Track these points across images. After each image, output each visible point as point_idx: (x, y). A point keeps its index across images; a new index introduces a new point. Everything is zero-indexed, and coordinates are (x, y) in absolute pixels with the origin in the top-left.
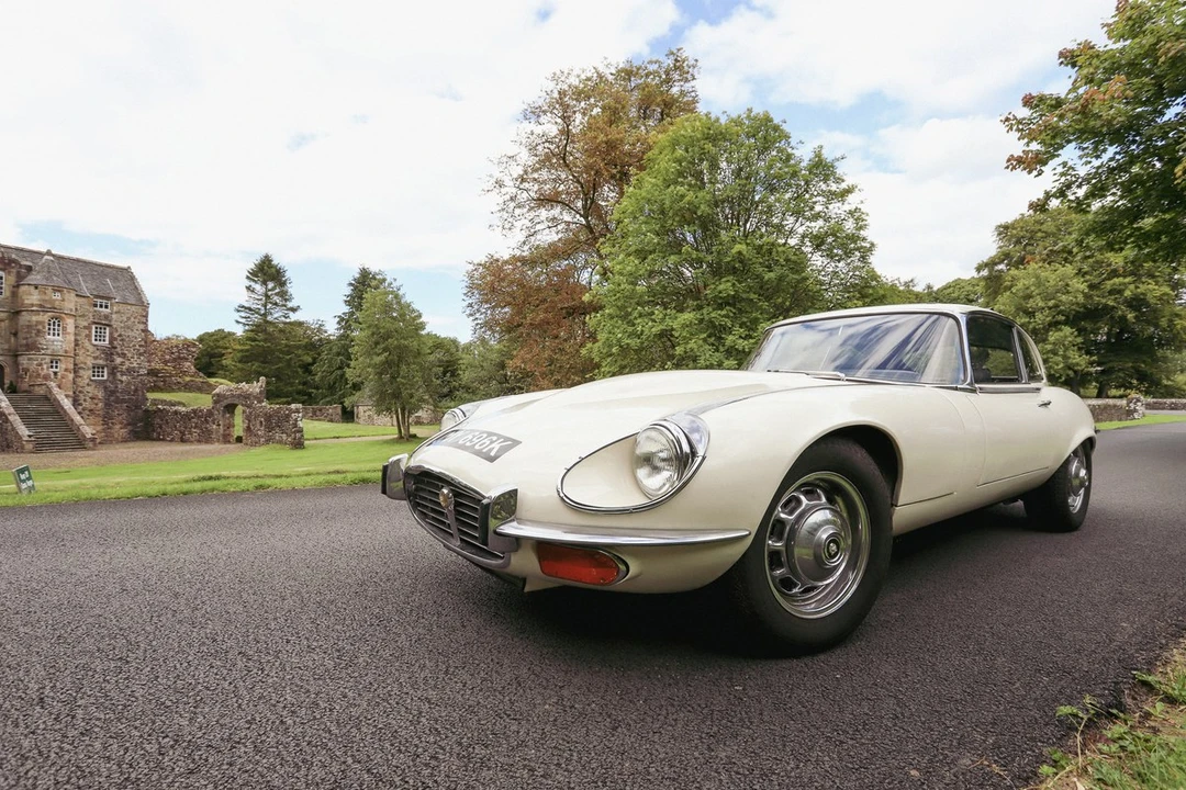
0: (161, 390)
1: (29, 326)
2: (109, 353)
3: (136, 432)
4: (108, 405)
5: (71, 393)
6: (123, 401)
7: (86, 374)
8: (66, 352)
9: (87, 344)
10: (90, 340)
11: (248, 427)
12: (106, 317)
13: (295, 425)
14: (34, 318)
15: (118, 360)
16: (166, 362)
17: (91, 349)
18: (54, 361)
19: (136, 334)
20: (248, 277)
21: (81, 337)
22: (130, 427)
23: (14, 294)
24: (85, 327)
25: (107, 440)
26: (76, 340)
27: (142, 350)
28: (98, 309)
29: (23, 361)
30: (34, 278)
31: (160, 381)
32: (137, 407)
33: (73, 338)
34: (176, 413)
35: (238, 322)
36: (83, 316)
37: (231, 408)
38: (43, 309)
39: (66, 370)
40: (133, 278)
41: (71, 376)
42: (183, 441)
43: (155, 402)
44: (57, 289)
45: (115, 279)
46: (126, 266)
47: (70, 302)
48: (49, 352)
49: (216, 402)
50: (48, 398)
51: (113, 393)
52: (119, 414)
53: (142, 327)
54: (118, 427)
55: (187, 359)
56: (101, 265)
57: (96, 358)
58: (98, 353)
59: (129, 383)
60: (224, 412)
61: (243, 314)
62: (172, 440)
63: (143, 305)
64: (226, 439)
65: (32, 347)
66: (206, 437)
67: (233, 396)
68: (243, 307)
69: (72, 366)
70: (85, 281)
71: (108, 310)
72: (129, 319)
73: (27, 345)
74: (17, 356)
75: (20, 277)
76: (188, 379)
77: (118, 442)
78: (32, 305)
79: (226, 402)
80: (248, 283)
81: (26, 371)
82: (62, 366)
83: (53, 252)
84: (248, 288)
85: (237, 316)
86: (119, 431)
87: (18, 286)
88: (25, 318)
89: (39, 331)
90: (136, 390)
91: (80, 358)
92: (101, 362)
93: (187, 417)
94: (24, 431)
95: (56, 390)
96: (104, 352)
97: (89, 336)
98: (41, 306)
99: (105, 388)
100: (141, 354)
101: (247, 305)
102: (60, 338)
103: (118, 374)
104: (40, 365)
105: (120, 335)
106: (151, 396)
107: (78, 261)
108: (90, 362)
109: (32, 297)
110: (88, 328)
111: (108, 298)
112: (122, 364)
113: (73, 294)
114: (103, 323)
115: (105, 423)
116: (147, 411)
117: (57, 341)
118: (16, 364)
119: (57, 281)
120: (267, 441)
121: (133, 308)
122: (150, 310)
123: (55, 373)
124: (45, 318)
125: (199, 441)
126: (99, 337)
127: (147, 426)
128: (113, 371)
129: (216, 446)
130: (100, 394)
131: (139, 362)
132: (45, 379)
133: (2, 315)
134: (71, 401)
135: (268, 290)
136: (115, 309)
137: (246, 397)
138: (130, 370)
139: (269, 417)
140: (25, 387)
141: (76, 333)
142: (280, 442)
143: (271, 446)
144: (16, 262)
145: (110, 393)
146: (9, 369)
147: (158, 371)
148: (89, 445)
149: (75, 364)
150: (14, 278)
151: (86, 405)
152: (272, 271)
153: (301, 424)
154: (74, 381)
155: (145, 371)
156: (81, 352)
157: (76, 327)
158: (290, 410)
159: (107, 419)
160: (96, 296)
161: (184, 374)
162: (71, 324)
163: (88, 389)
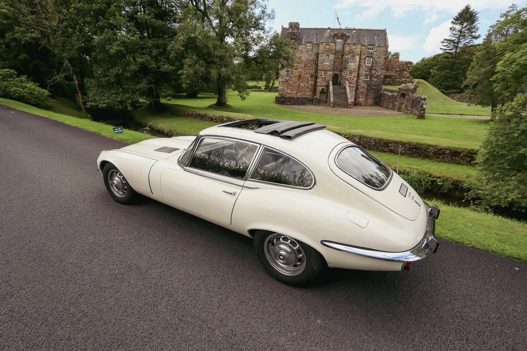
0: (391, 85)
1: (345, 60)
2: (371, 69)
3: (376, 102)
4: (367, 90)
5: (355, 86)
6: (373, 89)
7: (362, 78)
8: (355, 69)
10: (365, 64)
11: (406, 105)
12: (372, 54)
13: (422, 107)
15: (374, 72)
16: (396, 72)
17: (365, 67)
18: (351, 73)
19: (382, 60)
20: (453, 22)
21: (362, 63)
22: (374, 100)
23: (343, 48)
25: (366, 105)
26: (359, 64)
27: (383, 67)
28: (369, 50)
29: (343, 73)
30: (349, 41)
31: (388, 80)
32: (378, 92)
34: (388, 95)
35: (441, 49)
36: (364, 54)
37: (403, 95)
39: (354, 77)
40: (386, 34)
41: (356, 79)
42: (387, 108)
43: (385, 90)
44: (355, 44)
45: (378, 36)
47: (358, 49)
48: (349, 70)
49: (399, 91)
50: (345, 88)
51: (370, 85)
52: (372, 95)
53: (384, 56)
54: (370, 99)
55: (405, 70)
56: (375, 30)
57: (366, 71)
58: (367, 69)
59: (376, 82)
60: (401, 97)
62: (385, 107)
63: (386, 47)
64: (399, 110)
65: (345, 68)
66: (393, 109)
67: (404, 89)
68: (446, 40)
69: (356, 75)
70: (367, 39)
71: (373, 51)
72: (380, 53)
74: (342, 71)
75: (346, 41)
76: (403, 79)
77: (369, 106)
78: (347, 52)
79: (402, 92)
80: (451, 25)
81: (343, 77)
82: (353, 75)
83: (356, 28)
84: (451, 28)
85: (441, 45)
86: (370, 101)
87: (344, 45)
88: (346, 57)
89: (347, 62)
90: (378, 85)
91: (360, 72)
92: (367, 73)
93: (390, 97)
94: (332, 99)
95: (347, 85)
96: (369, 69)
97: (365, 62)
98: (349, 52)
99: (368, 83)
100: (382, 69)
101: (448, 38)
102: (353, 64)
103: (373, 78)
104: (347, 75)
105: (376, 61)
106: (384, 87)
107: (367, 30)
108: (364, 73)
109: (347, 49)
110: (365, 59)
111: (373, 45)
112: (375, 73)
113: (360, 46)
114: (370, 56)
115: (366, 98)
116: (381, 94)
117: (353, 65)
118: (341, 74)
119: (355, 41)
120: (411, 113)
121: (382, 49)
123: (351, 78)
124: (349, 56)
125: (391, 109)
126: (369, 62)
127: (378, 100)
128: (371, 78)
129: (396, 112)
130: (366, 86)
131: (381, 73)
132: (348, 80)
133: (340, 56)
134: (354, 89)
135: (462, 28)
136: (375, 50)
137: (408, 90)
138: (378, 76)
139: (413, 101)
140: (342, 83)
141: (360, 61)
142: (415, 114)
143: (412, 116)
144: (345, 35)
145: (369, 85)
146: (339, 77)
147: (392, 76)
148: (349, 106)
149: (358, 74)
150: (344, 41)
151: (361, 90)
152: (468, 15)
153: (425, 106)
154: (357, 81)
155: (382, 77)
156: (361, 69)
157: (360, 59)
158: (421, 98)
159: (367, 96)
160: (369, 45)
161: (403, 77)
162: (357, 58)
163: (362, 84)
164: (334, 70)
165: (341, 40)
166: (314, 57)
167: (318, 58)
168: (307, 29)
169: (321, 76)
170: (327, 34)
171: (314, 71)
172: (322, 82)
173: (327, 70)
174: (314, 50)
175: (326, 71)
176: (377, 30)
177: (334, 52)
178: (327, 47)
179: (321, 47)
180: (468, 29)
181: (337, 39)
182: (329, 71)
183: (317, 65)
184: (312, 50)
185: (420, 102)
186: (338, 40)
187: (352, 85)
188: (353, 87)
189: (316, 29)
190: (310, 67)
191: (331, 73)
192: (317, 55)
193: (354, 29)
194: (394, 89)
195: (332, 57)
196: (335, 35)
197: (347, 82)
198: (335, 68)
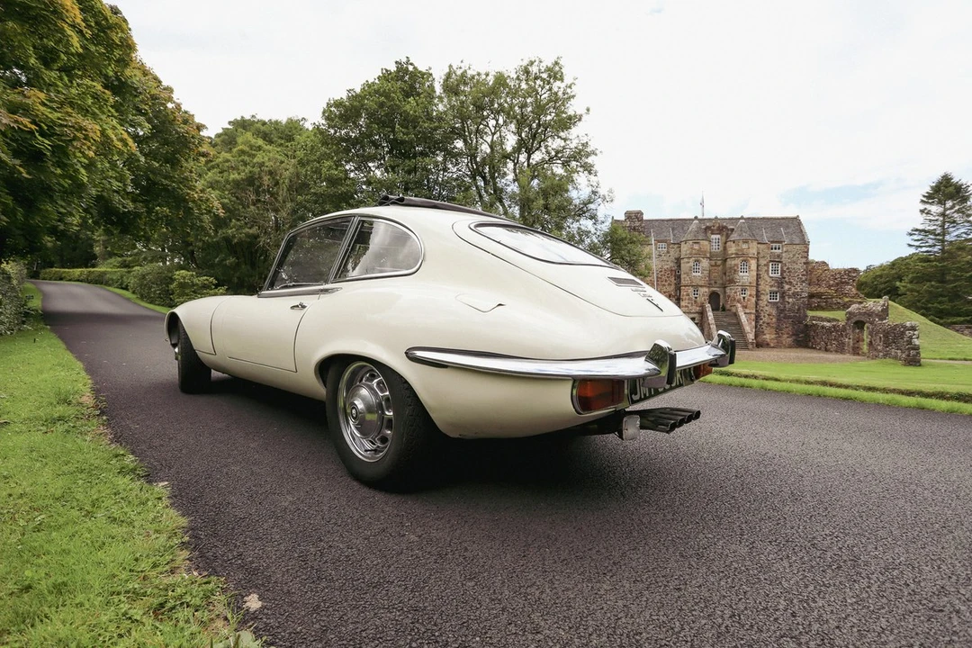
0: (823, 309)
1: (731, 268)
2: (780, 282)
3: (799, 341)
4: (779, 320)
5: (754, 311)
6: (789, 317)
7: (765, 298)
8: (750, 283)
9: (766, 277)
10: (768, 274)
11: (871, 342)
12: (779, 256)
13: (910, 342)
14: (733, 262)
15: (787, 287)
16: (829, 287)
17: (769, 280)
18: (744, 290)
19: (800, 267)
20: (922, 201)
21: (762, 273)
22: (794, 337)
23: (725, 248)
24: (765, 265)
25: (779, 345)
26: (757, 274)
27: (804, 278)
28: (774, 251)
29: (728, 290)
30: (734, 236)
31: (817, 301)
32: (800, 322)
33: (755, 274)
34: (823, 327)
35: (910, 245)
36: (764, 257)
37: (860, 325)
38: (737, 255)
39: (750, 295)
40: (800, 224)
41: (754, 300)
42: (826, 350)
43: (813, 318)
44: (746, 242)
45: (787, 227)
46: (795, 215)
47: (753, 249)
48: (740, 284)
49: (848, 319)
50: (736, 315)
51: (782, 311)
52: (788, 327)
53: (804, 260)
54: (785, 336)
55: (848, 283)
56: (778, 219)
57: (771, 286)
58: (773, 282)
59: (794, 304)
60: (854, 328)
61: (916, 237)
62: (820, 349)
63: (805, 244)
64: (856, 351)
65: (732, 281)
66: (841, 349)
67: (860, 313)
68: (917, 230)
69: (754, 293)
70: (766, 233)
71: (780, 251)
72: (794, 255)
73: (729, 280)
74: (725, 287)
75: (728, 236)
76: (847, 300)
77: (785, 347)
78: (732, 254)
79: (855, 319)
80: (922, 207)
81: (729, 296)
82: (748, 293)
83: (745, 216)
84: (922, 211)
85: (909, 240)
86: (787, 339)
87: (726, 243)
88: (729, 262)
89: (735, 271)
90: (799, 309)
91: (761, 288)
92: (775, 289)
93: (829, 331)
95: (740, 309)
96: (777, 282)
97: (767, 271)
98: (736, 254)
99: (778, 307)
100: (803, 282)
101: (921, 227)
102: (747, 274)
103: (786, 297)
104: (736, 293)
105: (788, 269)
106: (810, 313)
107: (764, 218)
108: (768, 289)
109: (732, 249)
110: (767, 265)
111: (781, 242)
112: (789, 289)
113: (755, 243)
114: (776, 260)
115: (777, 333)
116: (806, 325)
117: (746, 276)
118: (725, 292)
119: (745, 236)
120: (885, 356)
121: (798, 247)
122: (811, 247)
123: (744, 298)
124: (738, 261)
125: (836, 351)
126: (775, 271)
127: (805, 337)
128: (782, 297)
129: (847, 356)
130: (774, 312)
131: (803, 289)
132: (739, 301)
133: (719, 263)
134: (753, 317)
135: (946, 210)
136: (785, 249)
137: (870, 314)
138: (795, 294)
139: (886, 334)
140: (728, 307)
141: (758, 270)
142: (895, 358)
143: (888, 360)
144: (726, 227)
145: (780, 311)
146: (721, 297)
147: (822, 294)
148: (750, 347)
149: (758, 291)
150: (724, 238)
151: (765, 319)
152: (951, 189)
153: (916, 342)
154: (757, 304)
155: (806, 295)
156: (762, 282)
157: (758, 266)
158: (905, 327)
159: (778, 330)
160: (772, 242)
161: (846, 295)
162: (753, 263)
163: (767, 308)
164: (710, 285)
165: (718, 236)
166: (672, 264)
167: (679, 266)
168: (657, 220)
169: (688, 295)
170: (693, 227)
171: (673, 287)
172: (689, 305)
173: (698, 286)
174: (672, 253)
175: (696, 287)
176: (783, 219)
177: (708, 255)
178: (696, 247)
179: (685, 248)
180: (958, 211)
181: (712, 234)
182: (701, 286)
183: (679, 277)
184: (668, 252)
185: (903, 333)
186: (713, 237)
187: (747, 311)
188: (750, 313)
189: (671, 220)
190: (666, 281)
191: (707, 290)
192: (678, 261)
193: (742, 218)
194: (832, 317)
195: (705, 263)
196: (708, 228)
197: (739, 305)
198: (713, 282)
